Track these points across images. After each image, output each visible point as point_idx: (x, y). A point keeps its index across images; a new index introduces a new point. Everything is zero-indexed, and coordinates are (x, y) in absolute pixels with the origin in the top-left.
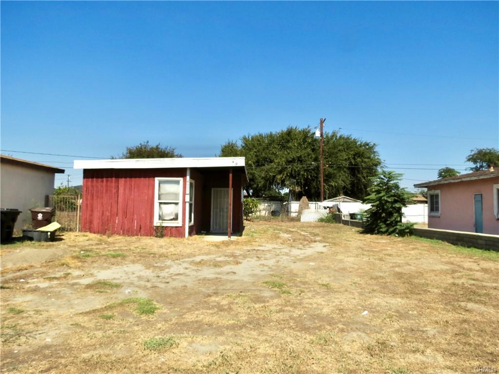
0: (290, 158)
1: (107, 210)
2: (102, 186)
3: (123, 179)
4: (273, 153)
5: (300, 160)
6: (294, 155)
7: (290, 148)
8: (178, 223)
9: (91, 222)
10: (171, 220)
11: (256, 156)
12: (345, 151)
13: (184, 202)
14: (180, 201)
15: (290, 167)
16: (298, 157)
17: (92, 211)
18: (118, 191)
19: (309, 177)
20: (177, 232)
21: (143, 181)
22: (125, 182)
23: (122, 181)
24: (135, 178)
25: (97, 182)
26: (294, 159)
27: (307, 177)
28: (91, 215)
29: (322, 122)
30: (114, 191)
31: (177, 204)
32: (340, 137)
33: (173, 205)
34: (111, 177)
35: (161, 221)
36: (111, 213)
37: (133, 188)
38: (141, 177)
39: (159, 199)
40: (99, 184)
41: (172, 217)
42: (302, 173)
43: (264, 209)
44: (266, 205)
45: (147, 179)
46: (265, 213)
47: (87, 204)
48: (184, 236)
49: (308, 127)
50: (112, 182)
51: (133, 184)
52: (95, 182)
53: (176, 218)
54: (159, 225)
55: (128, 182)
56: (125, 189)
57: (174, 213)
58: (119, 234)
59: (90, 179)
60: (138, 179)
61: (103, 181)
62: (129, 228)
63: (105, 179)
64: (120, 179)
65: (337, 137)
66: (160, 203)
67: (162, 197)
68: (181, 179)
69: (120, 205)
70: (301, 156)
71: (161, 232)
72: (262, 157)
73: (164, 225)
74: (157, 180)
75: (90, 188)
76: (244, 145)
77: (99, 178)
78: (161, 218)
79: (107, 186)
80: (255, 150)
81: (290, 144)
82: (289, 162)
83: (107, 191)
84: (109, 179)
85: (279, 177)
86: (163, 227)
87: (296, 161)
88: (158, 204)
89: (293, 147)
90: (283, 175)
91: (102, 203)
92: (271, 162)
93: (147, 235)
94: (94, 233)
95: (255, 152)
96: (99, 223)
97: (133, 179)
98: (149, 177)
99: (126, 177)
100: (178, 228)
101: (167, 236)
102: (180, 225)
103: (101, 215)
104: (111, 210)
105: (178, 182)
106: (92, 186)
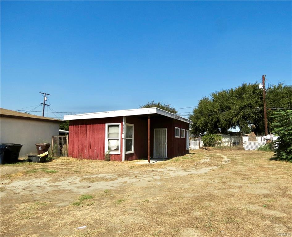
0: (243, 105)
1: (81, 144)
2: (78, 130)
3: (89, 125)
4: (232, 103)
5: (250, 106)
6: (246, 103)
7: (243, 98)
8: (119, 152)
9: (73, 151)
10: (115, 150)
11: (220, 105)
12: (288, 98)
13: (122, 139)
14: (120, 138)
15: (242, 112)
16: (249, 104)
17: (74, 145)
18: (86, 133)
19: (257, 118)
20: (118, 158)
21: (99, 126)
22: (90, 127)
23: (88, 126)
24: (95, 124)
25: (76, 127)
26: (245, 106)
27: (256, 118)
28: (73, 147)
29: (264, 78)
30: (84, 133)
31: (118, 139)
32: (284, 87)
33: (116, 140)
34: (83, 124)
35: (109, 151)
36: (83, 146)
37: (94, 130)
38: (98, 124)
39: (108, 137)
40: (77, 129)
41: (115, 148)
42: (252, 115)
43: (226, 142)
44: (228, 138)
45: (101, 124)
46: (228, 145)
47: (71, 141)
48: (122, 161)
49: (256, 82)
50: (83, 127)
51: (94, 128)
52: (75, 127)
53: (117, 149)
54: (107, 153)
55: (92, 127)
56: (90, 131)
57: (116, 146)
58: (87, 159)
59: (73, 126)
60: (96, 125)
61: (79, 127)
62: (92, 155)
63: (80, 126)
64: (87, 125)
65: (282, 87)
66: (109, 139)
67: (110, 135)
68: (120, 124)
69: (87, 140)
70: (250, 104)
71: (109, 158)
72: (224, 106)
73: (111, 153)
74: (107, 125)
75: (73, 132)
76: (213, 99)
77: (77, 125)
78: (109, 149)
79: (81, 129)
80: (219, 102)
81: (244, 96)
82: (242, 108)
83: (81, 132)
84: (82, 125)
85: (235, 119)
86: (110, 154)
87: (247, 107)
88: (108, 140)
89: (245, 97)
90: (238, 117)
91: (79, 140)
92: (230, 109)
93: (101, 160)
94: (75, 158)
95: (219, 103)
96: (77, 152)
97: (94, 125)
98: (103, 123)
99: (90, 124)
100: (118, 155)
101: (112, 160)
102: (119, 153)
103: (78, 147)
104: (83, 144)
105: (118, 126)
106: (74, 130)
